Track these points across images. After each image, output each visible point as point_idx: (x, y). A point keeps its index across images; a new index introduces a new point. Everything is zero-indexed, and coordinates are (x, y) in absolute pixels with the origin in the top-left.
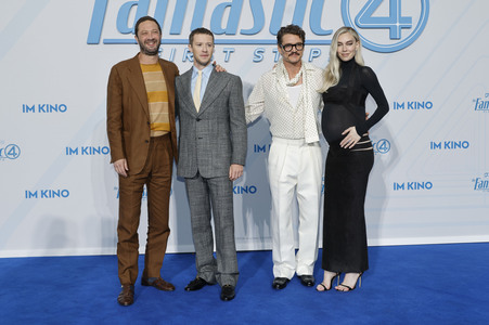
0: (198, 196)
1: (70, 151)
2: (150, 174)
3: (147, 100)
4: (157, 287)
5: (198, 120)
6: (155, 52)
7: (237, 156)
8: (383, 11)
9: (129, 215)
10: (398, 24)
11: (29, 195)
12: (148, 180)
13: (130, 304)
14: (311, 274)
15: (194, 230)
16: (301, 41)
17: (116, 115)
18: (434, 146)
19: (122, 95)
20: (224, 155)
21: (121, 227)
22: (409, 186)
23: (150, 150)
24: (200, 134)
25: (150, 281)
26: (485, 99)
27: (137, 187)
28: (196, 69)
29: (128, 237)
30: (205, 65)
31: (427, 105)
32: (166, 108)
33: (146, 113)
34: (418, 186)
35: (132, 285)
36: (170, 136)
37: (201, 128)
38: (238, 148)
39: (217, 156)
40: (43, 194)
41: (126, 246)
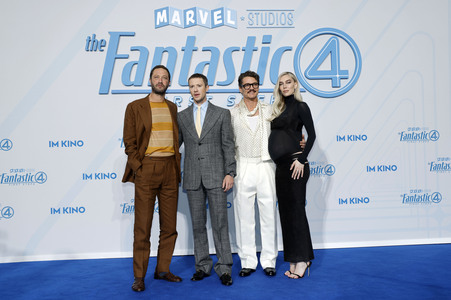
1: (86, 177)
5: (200, 144)
6: (162, 93)
8: (326, 66)
10: (338, 76)
11: (54, 211)
12: (159, 191)
13: (142, 290)
14: (274, 267)
16: (256, 81)
18: (370, 169)
21: (137, 229)
22: (351, 201)
24: (201, 155)
25: (161, 275)
26: (407, 132)
27: (151, 196)
28: (196, 105)
31: (362, 138)
32: (172, 134)
34: (358, 201)
40: (65, 210)
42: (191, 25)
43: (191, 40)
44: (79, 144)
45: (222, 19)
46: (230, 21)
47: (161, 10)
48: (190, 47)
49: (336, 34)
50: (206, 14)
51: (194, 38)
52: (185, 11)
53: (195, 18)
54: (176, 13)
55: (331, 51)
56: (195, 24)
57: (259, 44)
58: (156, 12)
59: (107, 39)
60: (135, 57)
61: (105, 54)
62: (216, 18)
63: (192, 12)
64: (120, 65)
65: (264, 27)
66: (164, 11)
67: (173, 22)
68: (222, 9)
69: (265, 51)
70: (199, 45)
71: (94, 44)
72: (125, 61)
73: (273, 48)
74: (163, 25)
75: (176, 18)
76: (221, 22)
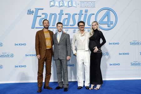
0: (59, 65)
1: (26, 55)
2: (46, 59)
3: (45, 40)
4: (48, 89)
5: (59, 45)
6: (48, 28)
7: (69, 54)
8: (106, 20)
9: (41, 69)
10: (110, 23)
11: (16, 67)
12: (46, 60)
13: (40, 92)
14: (89, 86)
15: (57, 73)
16: (84, 24)
17: (38, 44)
18: (120, 54)
19: (39, 39)
20: (65, 54)
21: (38, 73)
22: (114, 64)
23: (46, 52)
24: (59, 49)
25: (46, 87)
26: (133, 42)
27: (43, 62)
28: (58, 32)
29: (40, 75)
30: (60, 32)
31: (118, 44)
32: (50, 42)
33: (45, 43)
34: (116, 64)
35: (41, 87)
36: (51, 49)
37: (60, 47)
38: (69, 52)
39: (63, 54)
40: (19, 66)
41: (40, 77)
42: (62, 6)
43: (62, 11)
44: (24, 44)
45: (72, 4)
46: (74, 5)
47: (52, 1)
48: (61, 13)
49: (109, 9)
50: (67, 3)
51: (63, 10)
52: (60, 2)
53: (63, 4)
54: (57, 2)
55: (107, 15)
56: (63, 6)
57: (84, 13)
58: (50, 2)
59: (34, 10)
60: (43, 16)
61: (33, 15)
62: (70, 4)
63: (62, 2)
64: (38, 19)
65: (85, 7)
66: (53, 2)
67: (56, 5)
68: (72, 1)
69: (86, 15)
70: (64, 12)
71: (30, 12)
72: (40, 18)
73: (88, 14)
74: (52, 6)
75: (57, 4)
76: (71, 5)
